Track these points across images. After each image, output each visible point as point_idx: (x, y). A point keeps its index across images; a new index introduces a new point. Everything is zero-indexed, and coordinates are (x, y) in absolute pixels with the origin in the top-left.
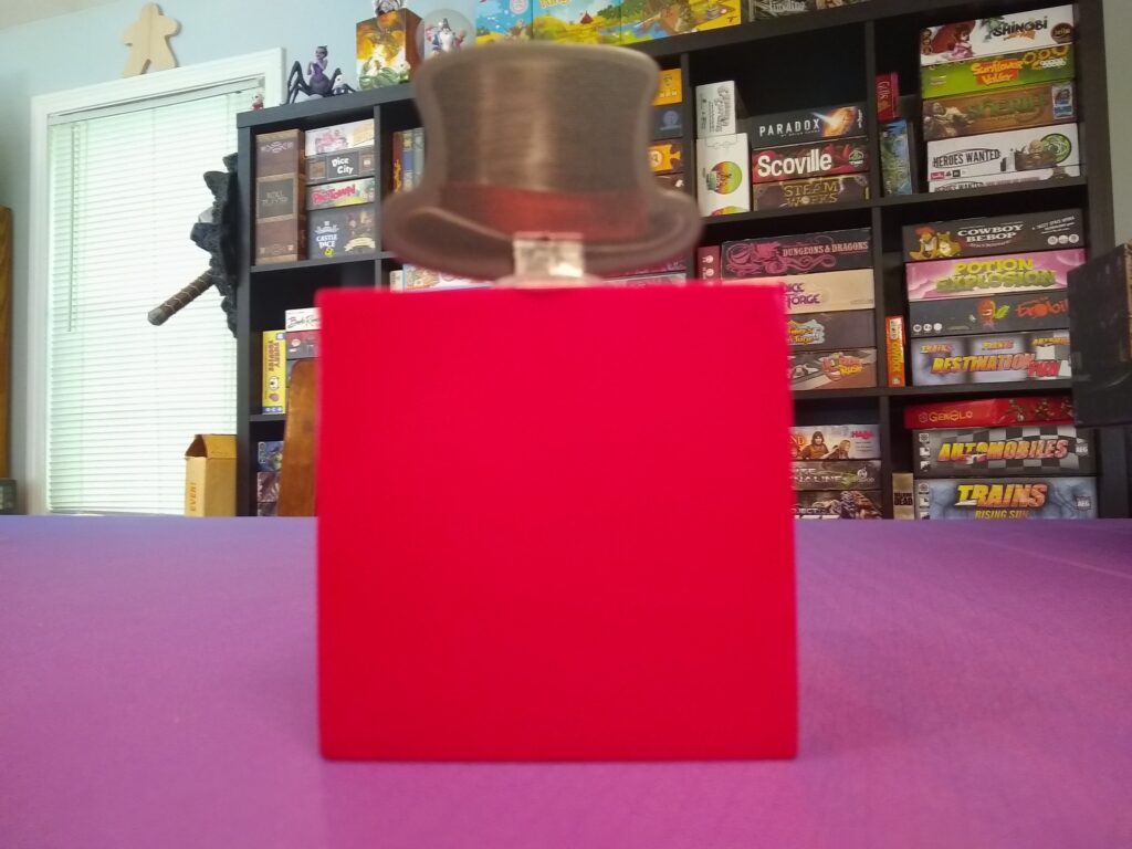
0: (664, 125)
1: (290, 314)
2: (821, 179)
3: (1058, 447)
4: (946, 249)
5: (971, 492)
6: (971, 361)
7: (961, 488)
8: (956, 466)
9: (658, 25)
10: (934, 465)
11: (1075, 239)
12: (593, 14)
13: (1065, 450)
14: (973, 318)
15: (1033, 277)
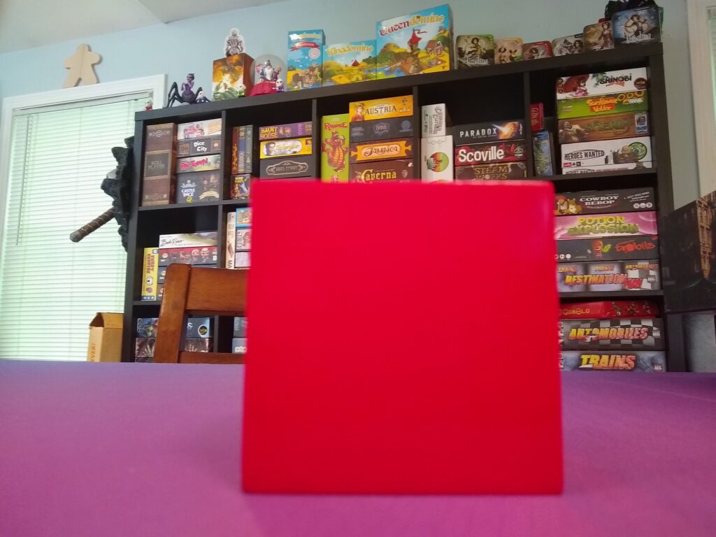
0: (402, 129)
1: (162, 237)
2: (497, 164)
3: (642, 332)
4: (573, 209)
5: (589, 359)
6: (588, 278)
7: (583, 357)
8: (580, 343)
9: (399, 68)
10: (567, 342)
11: (649, 205)
12: (360, 61)
13: (646, 334)
14: (589, 252)
15: (625, 227)
